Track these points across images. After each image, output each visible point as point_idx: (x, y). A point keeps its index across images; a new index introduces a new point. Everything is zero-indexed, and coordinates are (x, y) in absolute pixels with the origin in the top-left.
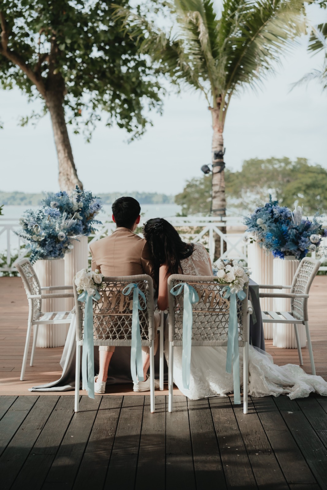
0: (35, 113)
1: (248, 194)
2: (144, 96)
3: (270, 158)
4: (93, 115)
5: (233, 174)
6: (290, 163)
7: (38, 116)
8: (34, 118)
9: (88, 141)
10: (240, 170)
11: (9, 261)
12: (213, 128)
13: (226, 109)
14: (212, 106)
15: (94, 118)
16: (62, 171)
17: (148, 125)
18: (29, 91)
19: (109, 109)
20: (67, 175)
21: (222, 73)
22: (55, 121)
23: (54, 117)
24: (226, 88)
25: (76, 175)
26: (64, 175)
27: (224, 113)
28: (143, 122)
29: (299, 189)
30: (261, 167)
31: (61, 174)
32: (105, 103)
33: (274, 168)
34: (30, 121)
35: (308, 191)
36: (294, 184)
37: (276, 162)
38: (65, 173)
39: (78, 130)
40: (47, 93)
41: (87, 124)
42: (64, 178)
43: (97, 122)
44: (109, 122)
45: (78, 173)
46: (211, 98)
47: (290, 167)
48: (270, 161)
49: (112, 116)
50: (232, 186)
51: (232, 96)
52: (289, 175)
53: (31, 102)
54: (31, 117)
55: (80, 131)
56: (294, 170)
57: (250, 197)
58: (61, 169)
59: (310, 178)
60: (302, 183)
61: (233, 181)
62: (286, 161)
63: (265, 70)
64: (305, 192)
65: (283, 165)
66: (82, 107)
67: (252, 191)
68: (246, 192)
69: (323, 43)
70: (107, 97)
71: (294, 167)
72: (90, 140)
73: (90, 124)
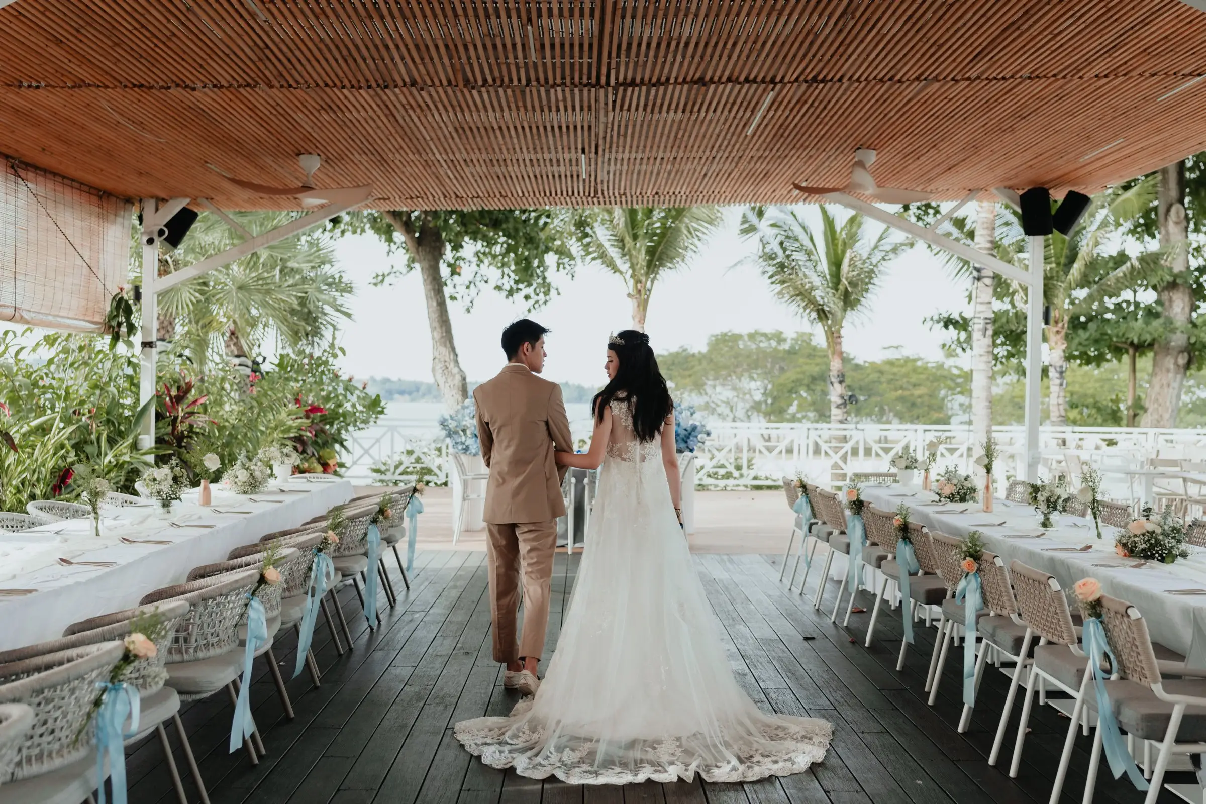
0: (395, 270)
1: (719, 389)
2: (551, 253)
3: (753, 331)
4: (478, 275)
5: (694, 355)
6: (785, 340)
7: (398, 274)
8: (393, 275)
9: (468, 311)
10: (704, 349)
11: (392, 469)
12: (633, 318)
13: (648, 297)
14: (631, 292)
15: (478, 278)
16: (438, 357)
17: (553, 292)
18: (390, 240)
19: (500, 265)
20: (445, 362)
21: (642, 258)
22: (429, 287)
23: (428, 282)
24: (647, 274)
25: (456, 362)
26: (440, 361)
27: (646, 301)
28: (547, 288)
29: (798, 383)
30: (738, 346)
31: (437, 360)
32: (494, 257)
33: (758, 347)
34: (388, 280)
35: (812, 387)
36: (791, 375)
37: (763, 338)
38: (442, 360)
39: (456, 295)
40: (420, 249)
41: (468, 287)
42: (439, 366)
43: (482, 285)
44: (499, 284)
45: (459, 359)
46: (631, 282)
47: (786, 346)
48: (752, 336)
49: (503, 276)
50: (690, 376)
51: (656, 282)
52: (783, 359)
53: (391, 253)
54: (389, 275)
55: (458, 296)
56: (791, 352)
57: (719, 394)
58: (437, 354)
59: (817, 365)
60: (803, 373)
61: (693, 367)
62: (779, 338)
63: (693, 254)
64: (809, 388)
65: (774, 343)
66: (462, 263)
67: (723, 385)
68: (714, 387)
69: (757, 226)
70: (497, 249)
71: (792, 347)
72: (471, 310)
73: (472, 286)
